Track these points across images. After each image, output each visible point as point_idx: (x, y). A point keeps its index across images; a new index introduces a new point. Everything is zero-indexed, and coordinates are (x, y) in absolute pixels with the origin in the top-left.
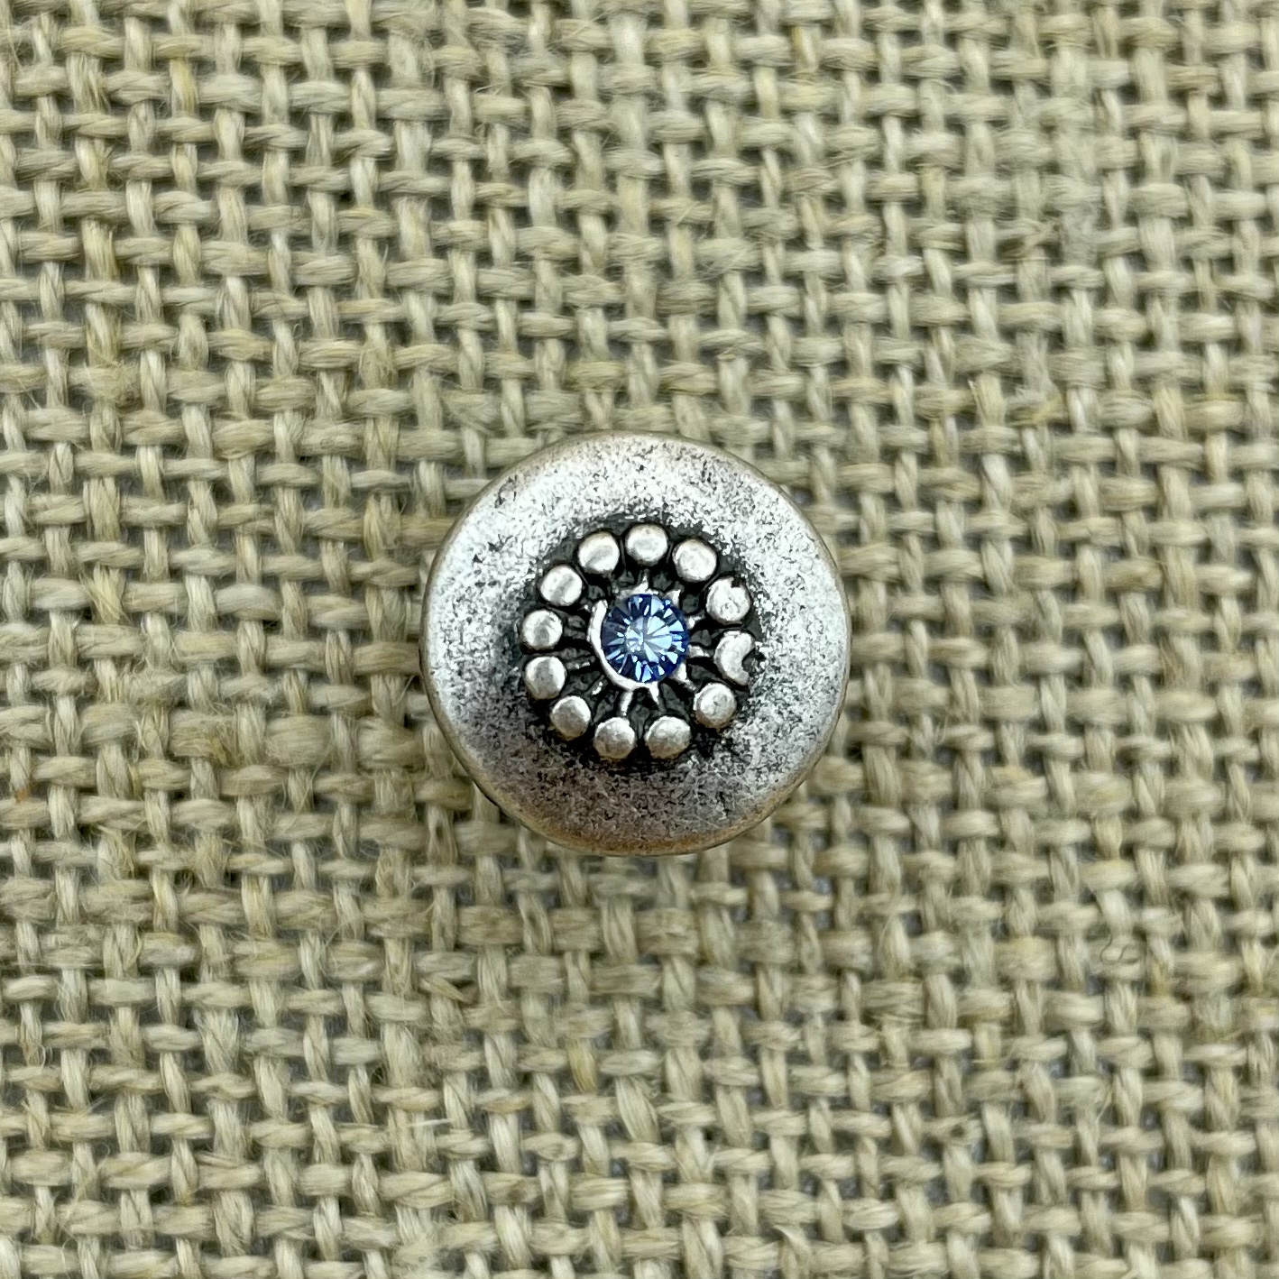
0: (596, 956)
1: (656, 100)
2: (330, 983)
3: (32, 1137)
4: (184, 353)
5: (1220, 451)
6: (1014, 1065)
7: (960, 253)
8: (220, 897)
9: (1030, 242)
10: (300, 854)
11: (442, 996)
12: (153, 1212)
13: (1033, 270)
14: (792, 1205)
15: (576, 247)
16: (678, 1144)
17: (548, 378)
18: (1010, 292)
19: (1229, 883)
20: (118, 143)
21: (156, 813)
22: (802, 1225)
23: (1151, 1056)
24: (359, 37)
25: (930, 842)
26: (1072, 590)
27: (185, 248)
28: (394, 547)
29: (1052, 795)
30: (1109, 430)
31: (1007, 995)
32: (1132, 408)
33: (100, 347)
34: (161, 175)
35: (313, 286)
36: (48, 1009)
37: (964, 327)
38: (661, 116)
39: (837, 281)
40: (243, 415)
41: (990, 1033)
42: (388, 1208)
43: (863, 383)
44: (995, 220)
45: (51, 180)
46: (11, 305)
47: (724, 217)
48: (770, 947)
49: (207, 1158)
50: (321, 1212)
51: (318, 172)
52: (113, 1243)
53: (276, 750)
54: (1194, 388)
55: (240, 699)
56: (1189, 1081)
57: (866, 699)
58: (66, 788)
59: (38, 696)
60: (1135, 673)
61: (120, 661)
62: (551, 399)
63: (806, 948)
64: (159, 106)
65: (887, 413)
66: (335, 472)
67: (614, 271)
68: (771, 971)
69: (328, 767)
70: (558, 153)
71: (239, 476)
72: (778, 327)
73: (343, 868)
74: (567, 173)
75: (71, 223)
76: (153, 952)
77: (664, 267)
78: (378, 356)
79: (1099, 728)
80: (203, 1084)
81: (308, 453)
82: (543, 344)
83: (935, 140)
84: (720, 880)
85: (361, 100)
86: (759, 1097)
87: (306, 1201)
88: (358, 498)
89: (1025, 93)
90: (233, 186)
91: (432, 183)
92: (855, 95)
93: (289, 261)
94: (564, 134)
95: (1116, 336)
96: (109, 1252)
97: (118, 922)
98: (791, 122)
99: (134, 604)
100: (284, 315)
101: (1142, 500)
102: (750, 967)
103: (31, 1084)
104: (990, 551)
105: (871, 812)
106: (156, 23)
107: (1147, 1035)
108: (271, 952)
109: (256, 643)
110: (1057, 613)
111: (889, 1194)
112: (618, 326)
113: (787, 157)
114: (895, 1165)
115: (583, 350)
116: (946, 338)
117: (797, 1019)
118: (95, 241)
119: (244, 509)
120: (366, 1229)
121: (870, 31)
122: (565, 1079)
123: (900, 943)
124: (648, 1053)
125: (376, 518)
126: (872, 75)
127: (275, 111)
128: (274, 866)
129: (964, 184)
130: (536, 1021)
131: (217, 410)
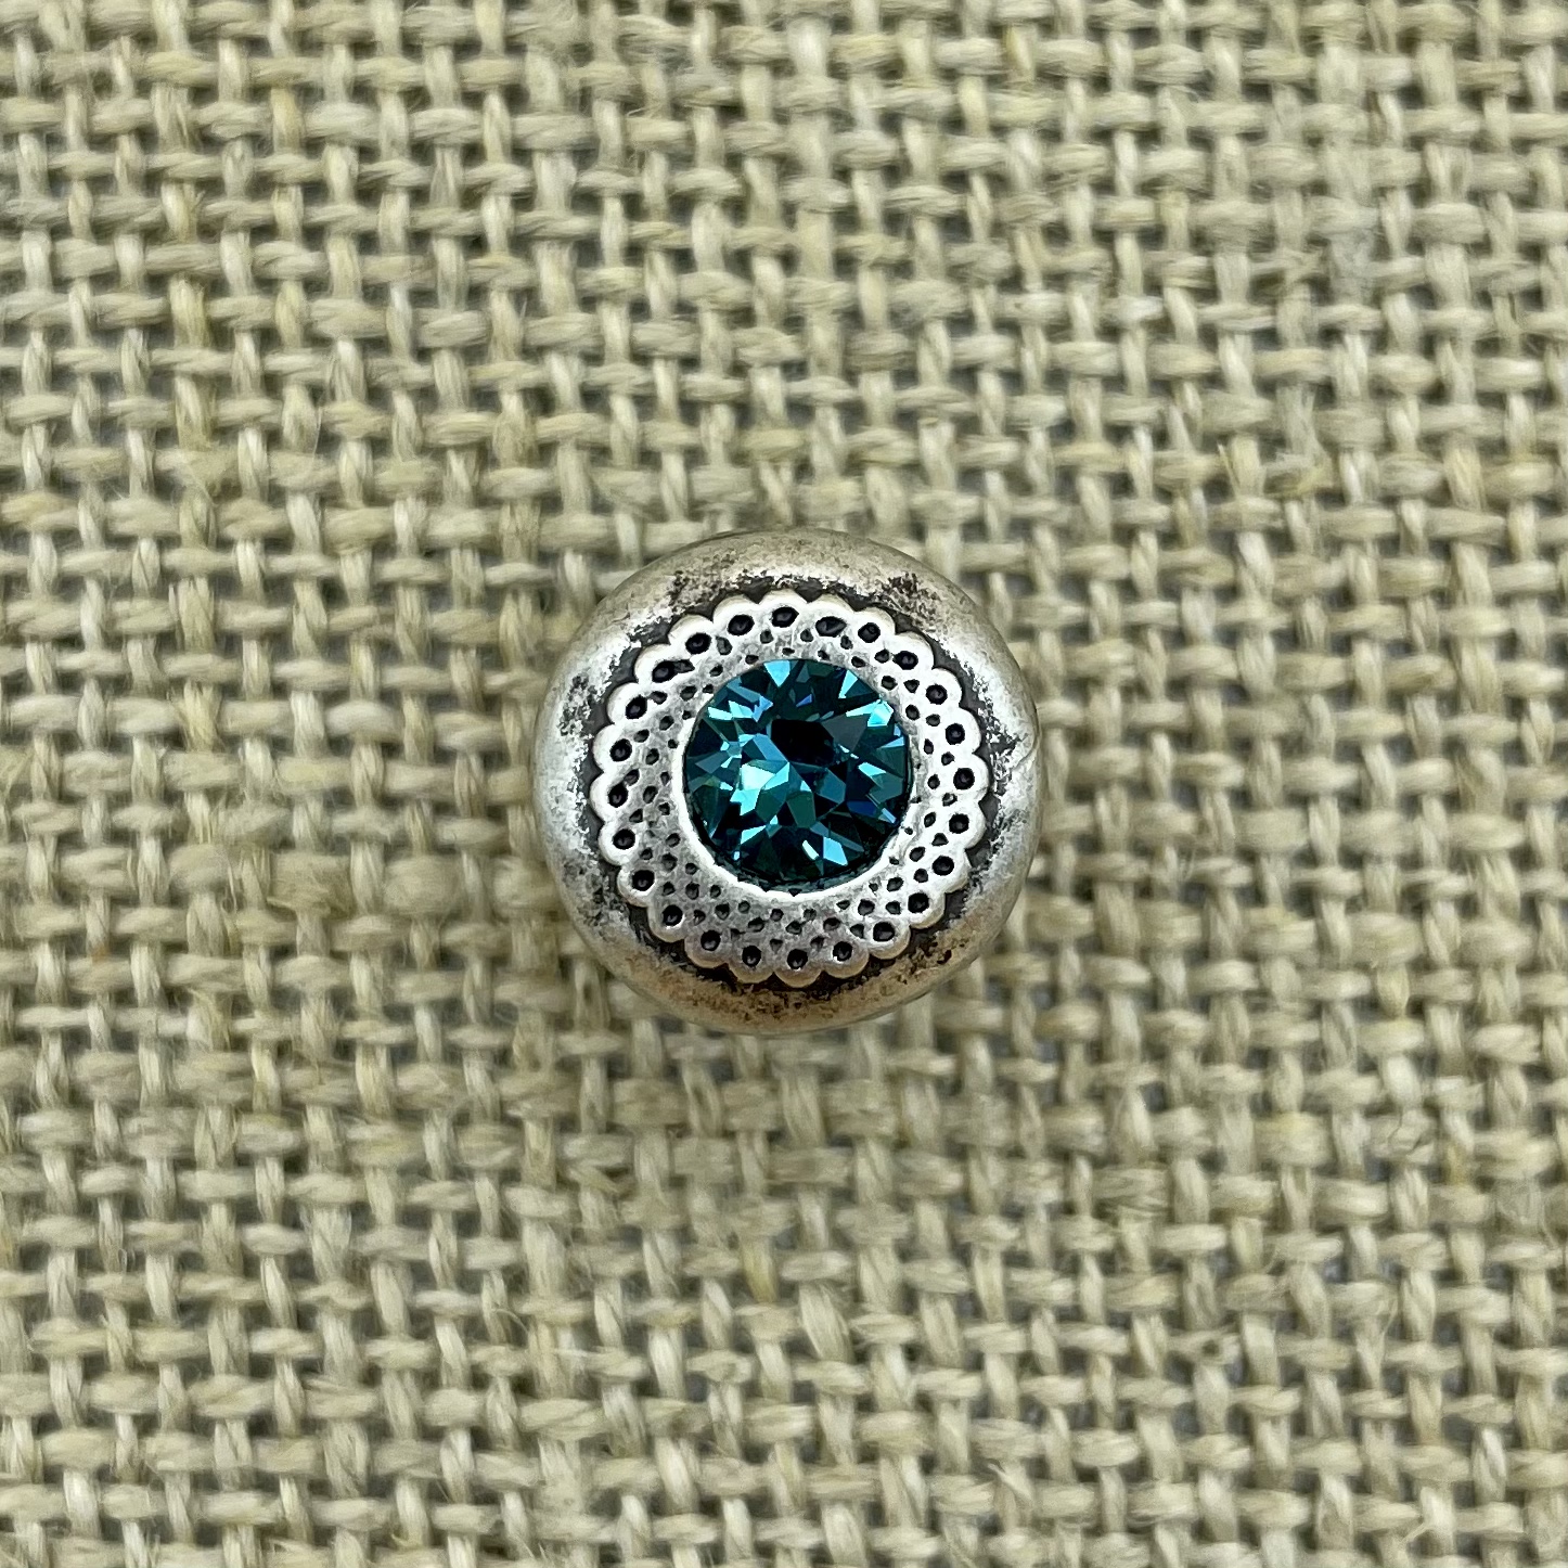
0: (775, 1137)
1: (841, 119)
2: (459, 1173)
3: (111, 1354)
4: (289, 431)
5: (1526, 524)
6: (1279, 1269)
7: (1206, 292)
8: (329, 1072)
9: (1292, 276)
10: (424, 1021)
11: (591, 1188)
12: (252, 1445)
13: (1296, 309)
14: (1011, 1437)
15: (749, 293)
16: (874, 1364)
17: (716, 450)
18: (1269, 338)
19: (1540, 1047)
20: (211, 186)
21: (254, 973)
22: (1023, 1460)
23: (1444, 1257)
24: (491, 55)
25: (1175, 1001)
26: (1347, 694)
27: (288, 307)
28: (534, 652)
29: (1323, 943)
30: (1390, 500)
31: (1268, 1184)
32: (1420, 474)
33: (191, 426)
34: (260, 224)
35: (438, 349)
36: (129, 1206)
37: (1213, 380)
38: (850, 139)
39: (1060, 329)
40: (359, 503)
41: (1250, 1230)
42: (527, 1442)
43: (1092, 449)
44: (1249, 254)
45: (132, 232)
46: (88, 380)
47: (923, 255)
48: (983, 1127)
49: (315, 1382)
50: (450, 1446)
51: (443, 214)
52: (205, 1482)
53: (395, 898)
54: (1494, 450)
55: (355, 836)
56: (1492, 1287)
57: (1097, 827)
58: (151, 945)
59: (120, 837)
60: (1424, 793)
61: (213, 794)
62: (719, 476)
63: (1025, 1128)
64: (259, 142)
65: (1121, 485)
66: (465, 569)
67: (793, 322)
68: (984, 1155)
69: (455, 916)
70: (725, 183)
71: (353, 571)
72: (990, 385)
73: (473, 1036)
74: (737, 208)
75: (156, 282)
76: (254, 1137)
77: (852, 317)
78: (514, 428)
79: (1379, 860)
80: (310, 1294)
81: (433, 546)
82: (710, 412)
83: (1177, 158)
84: (923, 1045)
85: (494, 129)
86: (970, 1308)
87: (431, 1434)
88: (492, 598)
89: (1285, 99)
90: (345, 234)
91: (578, 224)
92: (1079, 105)
93: (410, 318)
94: (733, 161)
95: (1400, 389)
96: (202, 1494)
97: (211, 1103)
98: (1003, 141)
99: (231, 726)
100: (404, 385)
101: (1429, 584)
102: (959, 1151)
103: (112, 1295)
104: (1248, 648)
105: (1105, 963)
106: (255, 45)
107: (1441, 1230)
108: (390, 1136)
109: (372, 770)
110: (1327, 721)
111: (1127, 1422)
112: (799, 387)
113: (999, 181)
114: (1134, 1389)
115: (759, 416)
116: (1190, 393)
117: (1015, 1213)
118: (183, 301)
119: (358, 612)
120: (500, 1467)
121: (1097, 30)
122: (738, 1287)
123: (1139, 1122)
124: (835, 1254)
125: (514, 619)
126: (1100, 83)
127: (393, 143)
128: (393, 1034)
129: (1210, 211)
130: (704, 1218)
131: (328, 497)
